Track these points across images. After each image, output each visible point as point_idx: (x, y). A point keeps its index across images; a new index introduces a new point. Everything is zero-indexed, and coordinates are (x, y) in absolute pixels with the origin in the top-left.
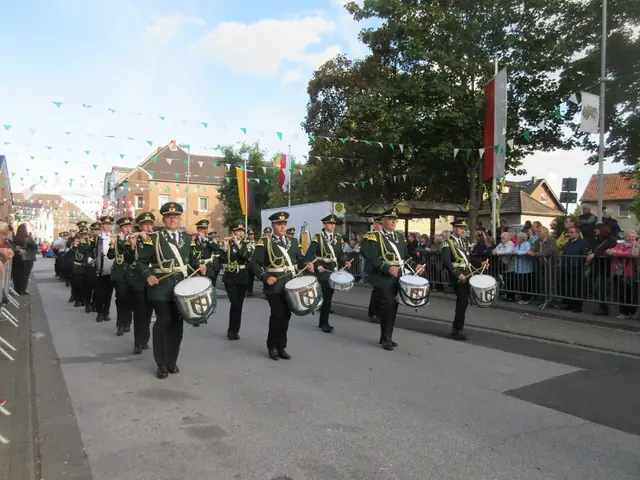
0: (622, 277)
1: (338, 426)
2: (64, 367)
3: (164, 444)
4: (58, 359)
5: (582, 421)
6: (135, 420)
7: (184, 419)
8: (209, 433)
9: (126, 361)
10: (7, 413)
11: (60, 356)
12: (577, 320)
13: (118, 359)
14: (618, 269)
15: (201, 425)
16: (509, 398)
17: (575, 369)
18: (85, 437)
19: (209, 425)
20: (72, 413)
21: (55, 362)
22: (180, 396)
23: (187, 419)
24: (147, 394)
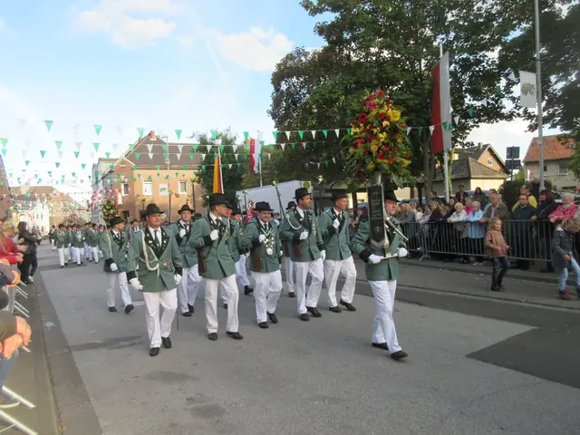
1: (323, 399)
2: (76, 355)
3: (173, 425)
4: (69, 347)
5: (538, 379)
6: (144, 404)
7: (187, 399)
8: (210, 412)
9: (131, 345)
10: (32, 406)
11: (70, 344)
13: (123, 343)
15: (203, 404)
16: (472, 360)
17: (528, 328)
18: (103, 423)
19: (210, 404)
20: (88, 400)
21: (66, 351)
22: (182, 377)
23: (190, 400)
24: (151, 377)
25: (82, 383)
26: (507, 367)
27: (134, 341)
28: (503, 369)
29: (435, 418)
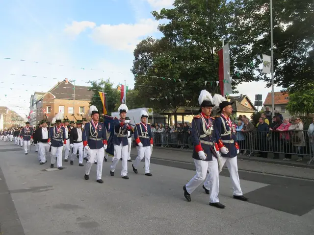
0: (285, 139)
1: (155, 218)
2: (12, 195)
3: (67, 232)
4: (9, 191)
5: (271, 210)
7: (78, 218)
8: (90, 225)
9: (46, 190)
11: (10, 188)
12: (266, 162)
13: (41, 189)
14: (283, 136)
17: (266, 185)
18: (25, 231)
19: (90, 221)
20: (18, 219)
21: (7, 193)
22: (74, 207)
23: (79, 219)
24: (57, 207)
25: (15, 209)
26: (255, 203)
27: (49, 188)
28: (254, 205)
29: (216, 228)
